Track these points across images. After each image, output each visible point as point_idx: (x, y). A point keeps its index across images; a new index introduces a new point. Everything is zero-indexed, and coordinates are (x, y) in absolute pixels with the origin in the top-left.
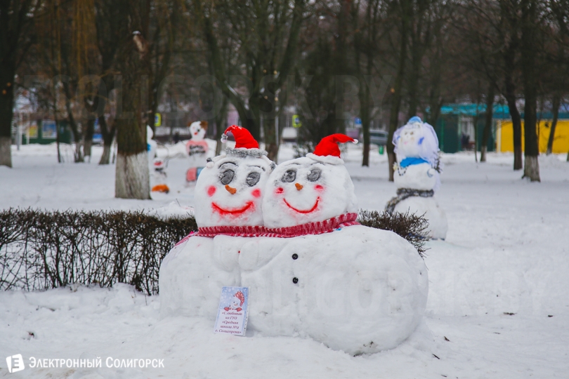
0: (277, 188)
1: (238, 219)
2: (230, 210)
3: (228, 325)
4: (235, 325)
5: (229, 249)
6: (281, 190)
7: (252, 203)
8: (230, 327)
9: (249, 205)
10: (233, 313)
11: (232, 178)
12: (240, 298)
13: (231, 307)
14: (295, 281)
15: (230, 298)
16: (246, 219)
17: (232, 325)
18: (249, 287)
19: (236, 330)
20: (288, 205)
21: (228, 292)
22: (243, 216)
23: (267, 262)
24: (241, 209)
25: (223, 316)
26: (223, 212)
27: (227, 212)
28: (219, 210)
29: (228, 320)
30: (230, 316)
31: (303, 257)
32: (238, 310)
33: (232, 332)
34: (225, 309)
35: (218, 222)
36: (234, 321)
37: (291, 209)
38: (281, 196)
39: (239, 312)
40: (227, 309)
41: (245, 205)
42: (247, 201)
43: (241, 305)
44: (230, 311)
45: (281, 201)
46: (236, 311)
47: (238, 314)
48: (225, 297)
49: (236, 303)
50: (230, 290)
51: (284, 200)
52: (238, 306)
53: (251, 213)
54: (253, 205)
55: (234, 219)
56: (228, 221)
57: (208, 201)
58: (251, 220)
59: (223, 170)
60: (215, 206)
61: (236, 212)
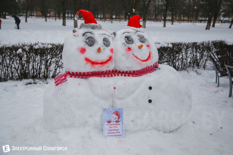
0: (127, 48)
1: (104, 67)
2: (100, 62)
3: (112, 132)
4: (117, 131)
5: (108, 87)
6: (129, 49)
7: (111, 57)
8: (113, 133)
9: (110, 58)
10: (114, 124)
11: (94, 42)
12: (117, 114)
13: (112, 120)
14: (150, 101)
15: (110, 115)
16: (108, 67)
17: (115, 131)
18: (124, 108)
19: (118, 134)
20: (136, 57)
21: (107, 112)
22: (107, 65)
23: (133, 92)
24: (106, 61)
25: (107, 127)
26: (93, 63)
27: (97, 63)
28: (90, 62)
29: (112, 129)
30: (112, 126)
31: (154, 88)
32: (117, 122)
33: (116, 136)
34: (107, 122)
35: (90, 69)
36: (115, 128)
37: (139, 60)
38: (131, 52)
39: (118, 123)
40: (109, 122)
41: (109, 58)
42: (109, 56)
43: (118, 119)
44: (111, 123)
45: (131, 56)
46: (115, 123)
47: (117, 124)
48: (106, 115)
49: (114, 118)
50: (109, 111)
51: (133, 54)
52: (117, 120)
53: (111, 63)
54: (112, 58)
55: (101, 67)
56: (97, 68)
57: (82, 57)
58: (110, 67)
59: (87, 38)
60: (87, 60)
61: (103, 63)
